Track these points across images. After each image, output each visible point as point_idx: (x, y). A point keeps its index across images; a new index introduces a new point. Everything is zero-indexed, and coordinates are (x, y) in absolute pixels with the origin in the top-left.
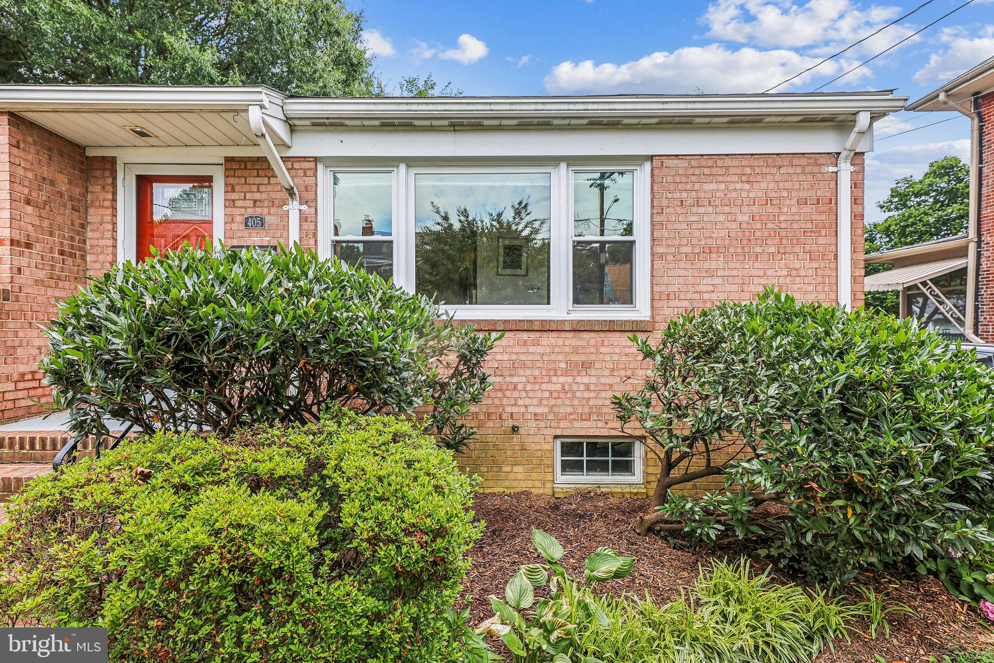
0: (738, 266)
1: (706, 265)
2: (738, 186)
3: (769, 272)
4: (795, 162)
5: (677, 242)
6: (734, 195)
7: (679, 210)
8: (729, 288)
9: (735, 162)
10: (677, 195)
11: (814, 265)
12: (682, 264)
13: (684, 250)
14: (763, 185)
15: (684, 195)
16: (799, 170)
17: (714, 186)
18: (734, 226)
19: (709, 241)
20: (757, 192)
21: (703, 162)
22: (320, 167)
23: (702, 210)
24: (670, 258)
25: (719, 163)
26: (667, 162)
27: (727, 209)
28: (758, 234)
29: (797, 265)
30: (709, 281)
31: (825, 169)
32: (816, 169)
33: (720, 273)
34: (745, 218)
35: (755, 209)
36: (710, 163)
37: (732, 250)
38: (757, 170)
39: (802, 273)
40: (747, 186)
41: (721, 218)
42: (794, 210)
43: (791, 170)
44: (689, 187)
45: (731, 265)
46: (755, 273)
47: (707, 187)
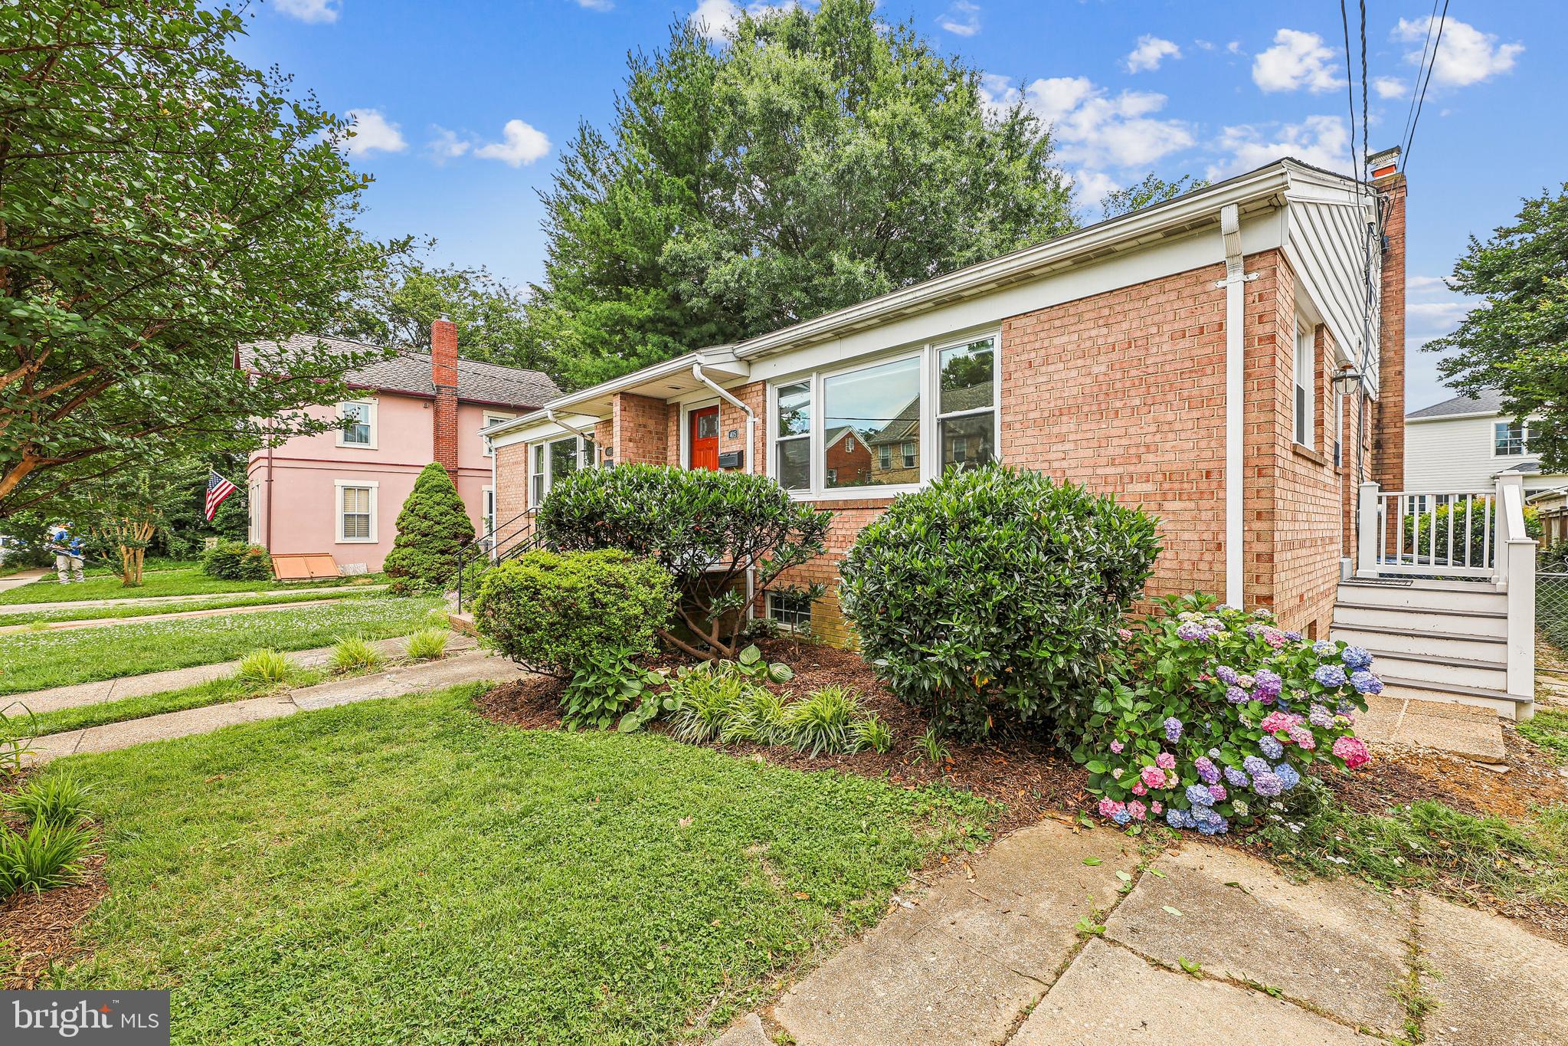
0: (1094, 426)
1: (1056, 430)
2: (1094, 333)
3: (1132, 431)
4: (1168, 286)
5: (1024, 408)
6: (1089, 344)
7: (1028, 372)
8: (1081, 453)
9: (1090, 305)
10: (1024, 357)
11: (1195, 414)
12: (1029, 432)
13: (1032, 415)
14: (1125, 326)
15: (1033, 355)
16: (1173, 296)
17: (1065, 339)
18: (1088, 380)
19: (1060, 402)
20: (1117, 336)
21: (1054, 314)
22: (768, 387)
23: (1051, 368)
24: (1018, 426)
25: (1072, 311)
26: (1015, 323)
27: (1080, 362)
28: (1118, 385)
29: (1170, 417)
30: (1060, 447)
31: (1211, 286)
32: (1198, 289)
33: (1072, 437)
34: (1103, 369)
35: (1114, 356)
36: (1061, 313)
37: (1086, 409)
38: (1118, 308)
39: (1177, 426)
40: (1104, 331)
41: (1074, 373)
42: (1165, 348)
43: (1162, 298)
44: (1037, 345)
45: (1085, 427)
46: (1114, 432)
47: (1057, 341)
